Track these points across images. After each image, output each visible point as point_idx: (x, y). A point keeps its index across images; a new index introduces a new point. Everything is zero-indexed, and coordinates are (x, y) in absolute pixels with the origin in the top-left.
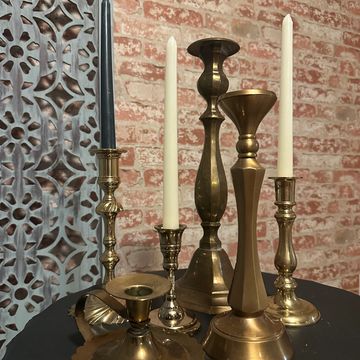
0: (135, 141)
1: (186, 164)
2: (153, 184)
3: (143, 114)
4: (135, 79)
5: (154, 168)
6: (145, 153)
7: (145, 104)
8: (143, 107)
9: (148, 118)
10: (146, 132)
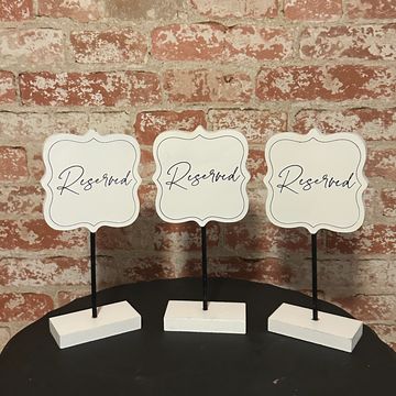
0: (207, 99)
3: (224, 45)
7: (228, 24)
8: (224, 30)
9: (233, 52)
10: (228, 79)
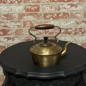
1: (61, 10)
2: (47, 19)
5: (47, 12)
6: (44, 7)
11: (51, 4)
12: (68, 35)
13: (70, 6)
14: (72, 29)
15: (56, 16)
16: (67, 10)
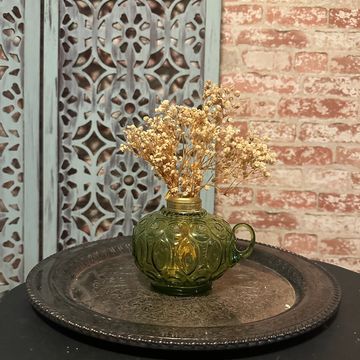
1: (311, 139)
3: (261, 85)
4: (254, 47)
6: (260, 127)
7: (263, 73)
8: (261, 77)
9: (266, 89)
10: (262, 104)
11: (281, 120)
12: (325, 212)
13: (336, 129)
14: (338, 196)
15: (293, 156)
16: (327, 140)
